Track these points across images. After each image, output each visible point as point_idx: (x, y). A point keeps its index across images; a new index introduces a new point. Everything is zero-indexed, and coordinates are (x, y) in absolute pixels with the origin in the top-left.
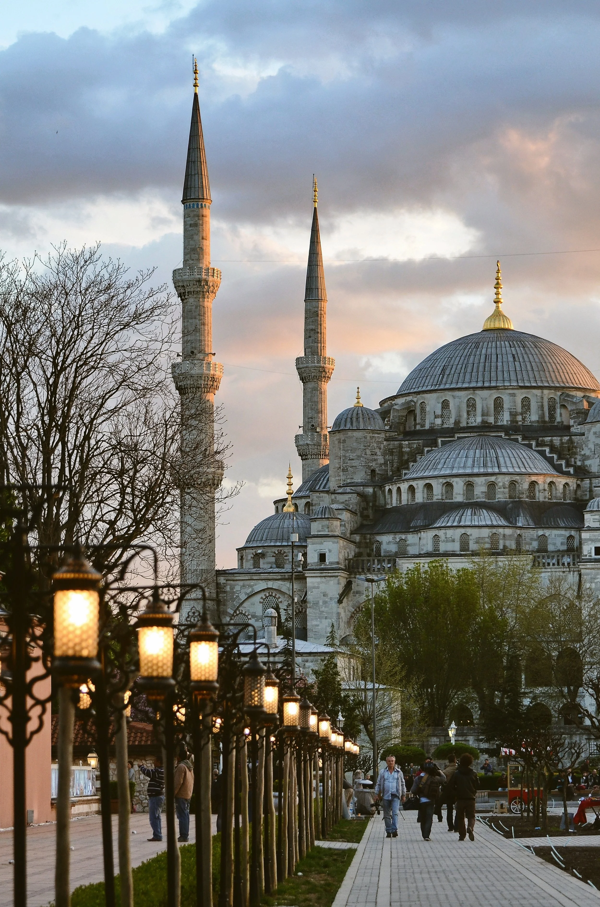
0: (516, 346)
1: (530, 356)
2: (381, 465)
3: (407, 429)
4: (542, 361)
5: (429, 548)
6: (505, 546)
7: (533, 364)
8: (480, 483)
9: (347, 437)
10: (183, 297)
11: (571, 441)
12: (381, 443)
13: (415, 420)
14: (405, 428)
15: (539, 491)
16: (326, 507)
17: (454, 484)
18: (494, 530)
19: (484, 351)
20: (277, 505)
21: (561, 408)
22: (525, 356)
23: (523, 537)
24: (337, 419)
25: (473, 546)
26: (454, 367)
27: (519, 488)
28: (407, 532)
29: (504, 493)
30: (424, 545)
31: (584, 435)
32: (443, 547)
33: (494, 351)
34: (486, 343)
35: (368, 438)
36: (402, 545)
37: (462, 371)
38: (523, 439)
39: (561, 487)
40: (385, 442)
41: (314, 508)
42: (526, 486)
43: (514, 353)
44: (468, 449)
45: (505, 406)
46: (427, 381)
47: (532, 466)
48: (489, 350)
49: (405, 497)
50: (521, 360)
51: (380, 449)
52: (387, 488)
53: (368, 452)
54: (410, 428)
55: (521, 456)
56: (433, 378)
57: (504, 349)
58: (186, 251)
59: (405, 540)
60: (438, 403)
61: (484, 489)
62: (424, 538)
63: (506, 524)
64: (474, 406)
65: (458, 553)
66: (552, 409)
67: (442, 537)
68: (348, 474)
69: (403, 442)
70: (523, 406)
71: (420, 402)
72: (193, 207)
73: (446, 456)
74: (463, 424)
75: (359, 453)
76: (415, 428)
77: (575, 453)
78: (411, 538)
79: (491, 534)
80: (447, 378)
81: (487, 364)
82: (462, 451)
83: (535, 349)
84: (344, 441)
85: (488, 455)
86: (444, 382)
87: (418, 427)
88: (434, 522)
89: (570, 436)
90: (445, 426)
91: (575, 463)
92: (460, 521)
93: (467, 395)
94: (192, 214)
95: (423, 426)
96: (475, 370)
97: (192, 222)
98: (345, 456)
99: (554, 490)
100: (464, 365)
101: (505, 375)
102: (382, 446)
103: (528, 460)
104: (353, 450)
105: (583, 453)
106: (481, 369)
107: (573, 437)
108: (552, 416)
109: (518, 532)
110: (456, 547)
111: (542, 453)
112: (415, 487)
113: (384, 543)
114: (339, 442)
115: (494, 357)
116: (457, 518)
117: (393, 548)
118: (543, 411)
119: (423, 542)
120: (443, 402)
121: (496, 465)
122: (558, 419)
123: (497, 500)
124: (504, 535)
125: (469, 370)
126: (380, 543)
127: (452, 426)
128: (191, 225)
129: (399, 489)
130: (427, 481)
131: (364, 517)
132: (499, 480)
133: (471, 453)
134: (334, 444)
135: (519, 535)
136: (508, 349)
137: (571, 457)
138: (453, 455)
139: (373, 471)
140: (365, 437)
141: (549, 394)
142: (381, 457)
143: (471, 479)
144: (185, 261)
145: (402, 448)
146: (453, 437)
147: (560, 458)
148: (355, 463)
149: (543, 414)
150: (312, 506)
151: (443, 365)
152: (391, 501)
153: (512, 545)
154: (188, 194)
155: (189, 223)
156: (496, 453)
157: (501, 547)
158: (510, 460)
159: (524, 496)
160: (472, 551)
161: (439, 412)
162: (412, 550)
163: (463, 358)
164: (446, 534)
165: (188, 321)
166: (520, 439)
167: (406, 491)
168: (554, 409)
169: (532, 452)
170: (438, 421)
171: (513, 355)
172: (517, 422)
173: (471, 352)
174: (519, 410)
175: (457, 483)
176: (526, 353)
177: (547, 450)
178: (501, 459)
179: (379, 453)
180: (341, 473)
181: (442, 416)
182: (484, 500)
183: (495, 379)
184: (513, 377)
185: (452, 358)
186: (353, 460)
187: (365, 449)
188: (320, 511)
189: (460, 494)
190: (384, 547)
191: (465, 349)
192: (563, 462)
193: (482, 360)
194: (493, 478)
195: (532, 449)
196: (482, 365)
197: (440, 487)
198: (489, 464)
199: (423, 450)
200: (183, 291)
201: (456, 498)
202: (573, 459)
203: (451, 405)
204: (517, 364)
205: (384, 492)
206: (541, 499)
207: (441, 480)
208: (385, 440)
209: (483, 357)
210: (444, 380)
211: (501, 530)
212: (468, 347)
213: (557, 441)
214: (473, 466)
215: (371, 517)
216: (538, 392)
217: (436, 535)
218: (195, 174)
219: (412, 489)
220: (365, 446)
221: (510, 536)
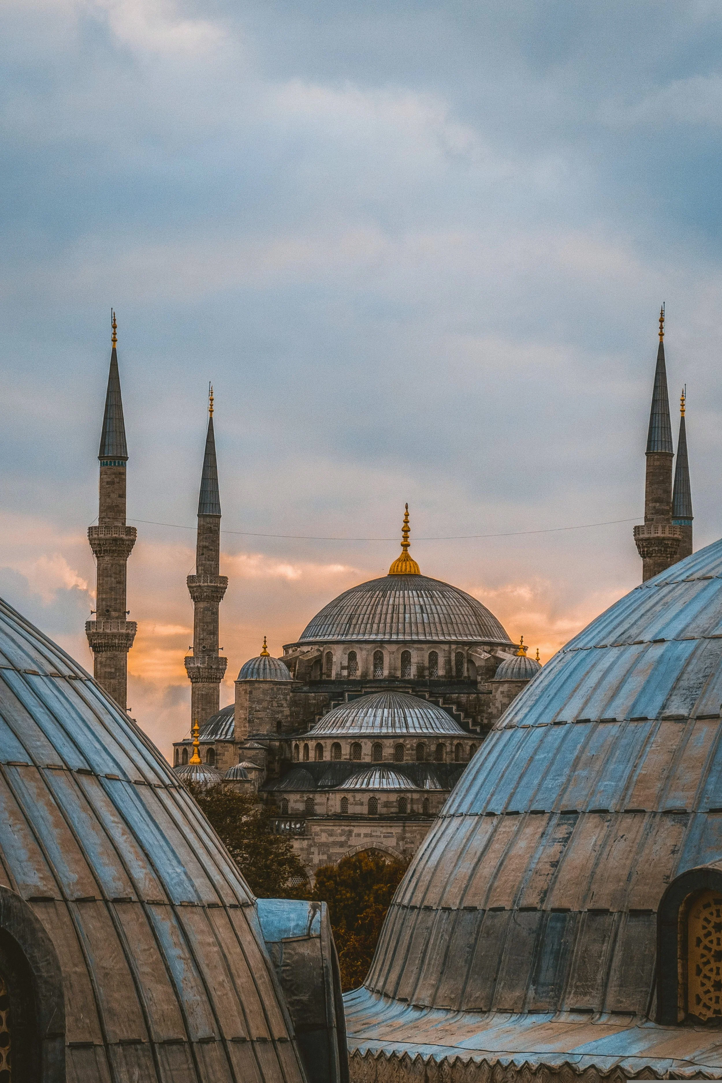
0: (424, 595)
1: (438, 607)
2: (287, 716)
3: (313, 678)
4: (450, 612)
5: (337, 808)
6: (412, 810)
7: (441, 616)
8: (388, 745)
9: (254, 689)
10: (99, 555)
11: (478, 699)
12: (287, 694)
13: (321, 670)
14: (310, 677)
15: (446, 753)
16: (237, 769)
17: (363, 744)
18: (402, 795)
19: (391, 602)
20: (177, 747)
21: (468, 663)
22: (433, 607)
23: (430, 801)
24: (243, 669)
25: (381, 809)
26: (361, 616)
27: (426, 750)
28: (314, 792)
29: (411, 755)
30: (332, 806)
31: (491, 693)
32: (351, 810)
33: (401, 600)
34: (393, 592)
35: (275, 689)
36: (310, 803)
37: (370, 621)
38: (430, 696)
39: (468, 748)
40: (291, 694)
41: (218, 757)
42: (433, 748)
43: (422, 603)
44: (376, 707)
45: (412, 660)
46: (333, 630)
47: (438, 725)
48: (397, 600)
49: (312, 754)
50: (429, 610)
51: (286, 700)
52: (294, 743)
53: (275, 704)
54: (315, 677)
55: (429, 716)
56: (339, 627)
57: (411, 599)
58: (102, 508)
59: (313, 800)
60: (345, 654)
61: (391, 751)
62: (332, 799)
63: (414, 787)
64: (381, 659)
65: (367, 816)
66: (459, 663)
67: (351, 800)
68: (254, 726)
69: (310, 694)
70: (430, 660)
71: (326, 652)
72: (111, 465)
73: (354, 714)
74: (371, 677)
75: (265, 704)
76: (321, 677)
77: (483, 711)
78: (319, 798)
79: (399, 799)
80: (354, 629)
81: (395, 615)
82: (370, 709)
83: (443, 599)
84: (251, 692)
85: (396, 715)
86: (351, 632)
87: (324, 677)
88: (341, 783)
89: (477, 693)
90: (351, 678)
91: (482, 720)
92: (368, 784)
93: (375, 648)
94: (109, 472)
95: (329, 676)
96: (382, 621)
97: (109, 480)
98: (251, 707)
99: (461, 751)
100: (371, 616)
101: (413, 628)
102: (288, 697)
103: (435, 720)
104: (259, 702)
105: (490, 711)
106: (389, 620)
107: (480, 695)
108: (459, 671)
109: (426, 796)
110: (364, 810)
111: (449, 711)
112: (324, 745)
113: (292, 801)
114: (246, 693)
115: (402, 608)
116: (366, 780)
117: (301, 807)
118: (450, 665)
119: (330, 803)
120: (350, 653)
121: (404, 725)
122: (466, 674)
123: (404, 762)
124: (412, 799)
125: (376, 621)
126: (288, 801)
127: (359, 678)
128: (108, 483)
129: (306, 746)
130: (336, 741)
131: (270, 770)
132: (407, 742)
133: (380, 711)
134: (240, 694)
135: (427, 799)
136: (416, 599)
137: (478, 715)
138: (361, 713)
139: (279, 724)
140: (272, 689)
141: (456, 648)
142: (287, 709)
143: (380, 741)
144: (101, 519)
145: (309, 700)
146: (360, 691)
147: (466, 716)
148: (261, 715)
149: (451, 669)
150: (217, 755)
151: (350, 613)
152: (298, 756)
153: (419, 808)
154: (106, 451)
155: (106, 480)
156: (405, 714)
157: (409, 811)
158: (418, 720)
159: (432, 758)
160: (380, 815)
161: (345, 663)
162: (319, 810)
163: (370, 607)
164: (354, 797)
165: (103, 580)
166: (427, 696)
167: (314, 748)
168: (462, 664)
169: (439, 709)
170: (345, 673)
171: (421, 606)
172: (424, 677)
173: (379, 601)
174: (427, 664)
175: (366, 744)
176: (434, 604)
177: (454, 708)
178: (409, 720)
179: (285, 705)
180: (247, 725)
181: (348, 668)
182: (391, 761)
183: (403, 631)
184: (420, 630)
185: (359, 606)
186: (259, 711)
187: (272, 701)
188: (232, 772)
189: (368, 755)
190: (291, 805)
191: (372, 597)
192: (470, 721)
193: (390, 611)
194: (401, 741)
195: (439, 706)
196: (389, 616)
197: (348, 747)
198: (397, 725)
199: (329, 704)
200: (98, 549)
201: (364, 758)
202: (479, 717)
203: (358, 657)
204: (425, 615)
205: (290, 746)
206: (448, 761)
207: (349, 741)
208: (292, 692)
209: (390, 607)
210: (351, 630)
211: (409, 795)
212: (376, 596)
213: (463, 698)
214: (381, 726)
215: (276, 771)
216: (446, 647)
217: (344, 797)
218: (113, 431)
219: (319, 748)
220: (271, 698)
221: (417, 800)
